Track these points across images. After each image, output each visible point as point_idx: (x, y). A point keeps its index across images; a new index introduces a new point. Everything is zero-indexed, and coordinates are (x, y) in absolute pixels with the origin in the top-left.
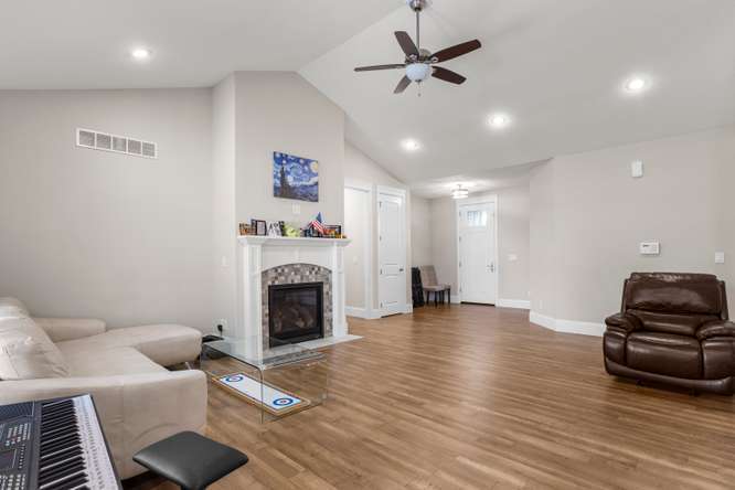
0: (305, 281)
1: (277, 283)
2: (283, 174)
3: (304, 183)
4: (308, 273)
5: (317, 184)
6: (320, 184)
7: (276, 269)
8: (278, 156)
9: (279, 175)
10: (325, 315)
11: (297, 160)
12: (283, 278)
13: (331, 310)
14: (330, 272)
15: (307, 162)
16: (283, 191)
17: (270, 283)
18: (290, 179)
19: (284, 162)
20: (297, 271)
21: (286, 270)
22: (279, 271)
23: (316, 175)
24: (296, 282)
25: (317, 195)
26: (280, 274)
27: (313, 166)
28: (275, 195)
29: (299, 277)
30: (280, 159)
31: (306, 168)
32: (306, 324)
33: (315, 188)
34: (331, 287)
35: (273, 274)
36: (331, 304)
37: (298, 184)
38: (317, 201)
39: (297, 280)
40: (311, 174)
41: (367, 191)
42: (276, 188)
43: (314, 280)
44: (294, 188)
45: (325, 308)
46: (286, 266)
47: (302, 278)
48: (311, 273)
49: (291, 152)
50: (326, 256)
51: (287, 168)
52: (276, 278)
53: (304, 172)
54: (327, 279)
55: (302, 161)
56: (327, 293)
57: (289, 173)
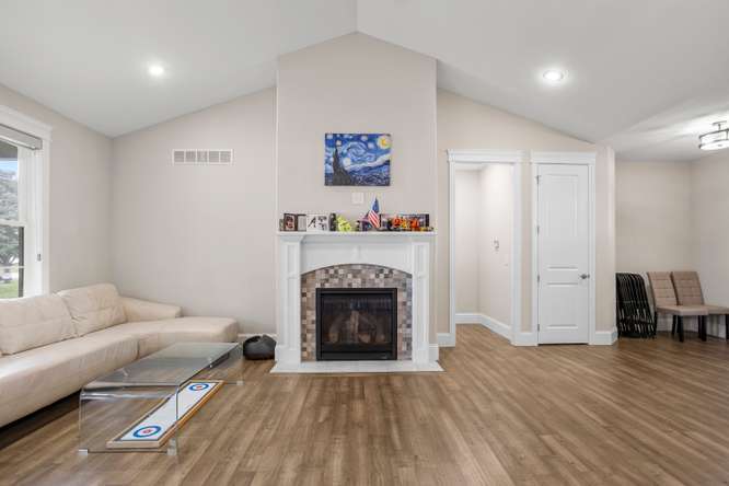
0: (368, 286)
1: (327, 286)
2: (337, 157)
3: (369, 164)
4: (373, 276)
5: (388, 163)
6: (392, 163)
7: (326, 270)
8: (330, 137)
9: (332, 160)
10: (399, 331)
11: (357, 138)
12: (336, 281)
13: (409, 326)
14: (410, 276)
15: (372, 138)
16: (339, 177)
17: (318, 286)
18: (347, 163)
19: (339, 143)
20: (356, 274)
21: (341, 272)
22: (332, 272)
23: (387, 151)
24: (355, 286)
25: (388, 178)
26: (332, 276)
27: (382, 143)
28: (327, 184)
29: (359, 280)
30: (333, 141)
31: (371, 145)
32: (373, 339)
33: (384, 169)
34: (410, 295)
35: (323, 276)
36: (410, 317)
37: (359, 166)
38: (388, 184)
39: (357, 284)
40: (378, 151)
41: (512, 163)
42: (327, 175)
43: (382, 286)
44: (353, 172)
45: (399, 322)
46: (341, 266)
47: (364, 282)
48: (377, 276)
49: (348, 129)
50: (402, 256)
51: (341, 150)
52: (327, 280)
53: (368, 150)
54: (405, 285)
55: (364, 138)
56: (404, 303)
57: (344, 155)
